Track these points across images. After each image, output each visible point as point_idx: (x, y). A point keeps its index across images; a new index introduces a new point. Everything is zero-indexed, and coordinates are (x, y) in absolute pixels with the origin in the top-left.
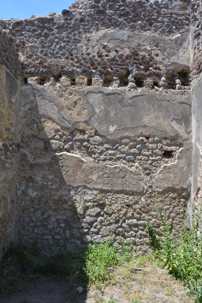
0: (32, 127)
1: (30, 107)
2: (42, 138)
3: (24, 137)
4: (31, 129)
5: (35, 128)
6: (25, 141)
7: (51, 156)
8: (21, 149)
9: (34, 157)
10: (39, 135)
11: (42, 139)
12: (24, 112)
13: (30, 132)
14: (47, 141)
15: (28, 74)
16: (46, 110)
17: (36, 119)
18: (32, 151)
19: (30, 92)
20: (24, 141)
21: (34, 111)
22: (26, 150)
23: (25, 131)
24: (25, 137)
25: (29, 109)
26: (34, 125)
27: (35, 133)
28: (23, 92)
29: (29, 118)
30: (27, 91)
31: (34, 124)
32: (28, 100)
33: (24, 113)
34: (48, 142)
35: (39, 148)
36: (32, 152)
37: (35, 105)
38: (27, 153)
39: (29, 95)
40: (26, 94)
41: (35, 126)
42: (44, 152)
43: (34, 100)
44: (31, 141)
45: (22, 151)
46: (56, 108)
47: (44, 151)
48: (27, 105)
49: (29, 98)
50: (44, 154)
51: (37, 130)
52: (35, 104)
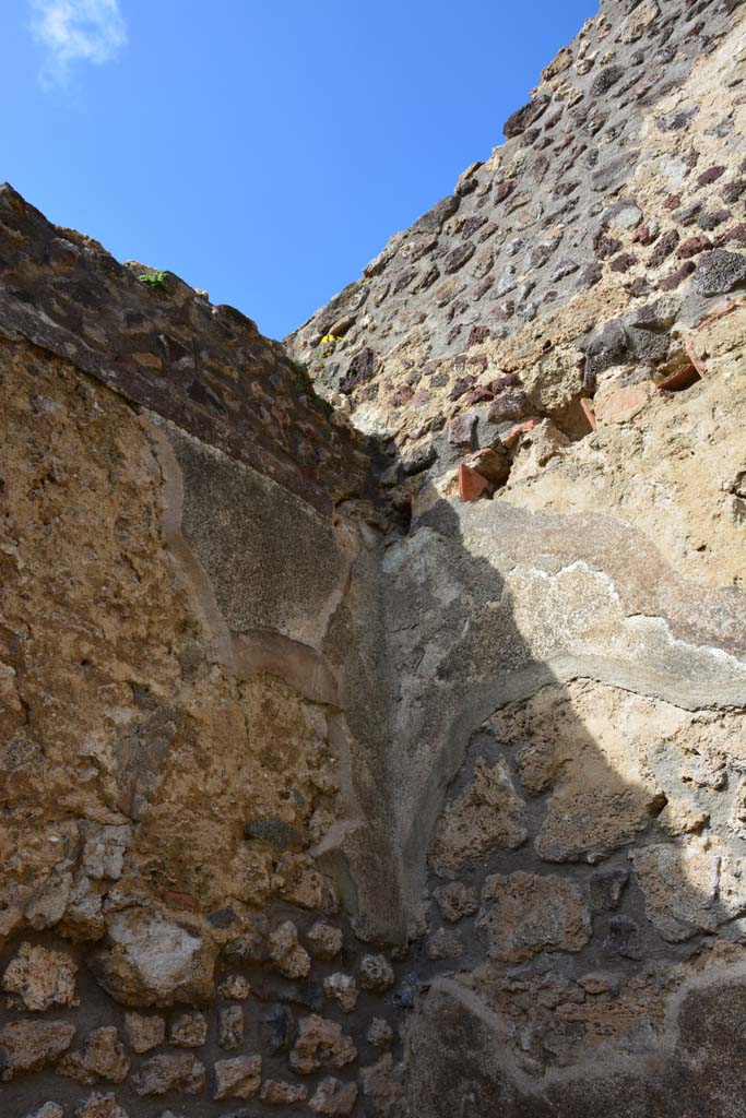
0: (479, 791)
1: (445, 654)
2: (563, 853)
3: (444, 881)
4: (478, 802)
5: (502, 789)
6: (455, 905)
7: (674, 1000)
8: (438, 983)
9: (536, 1036)
10: (537, 841)
11: (565, 862)
12: (418, 699)
13: (475, 832)
14: (607, 869)
15: (409, 480)
16: (548, 631)
17: (497, 722)
18: (513, 979)
19: (431, 560)
20: (446, 904)
21: (473, 667)
22: (469, 979)
23: (442, 831)
24: (452, 875)
25: (443, 673)
26: (489, 773)
27: (509, 825)
28: (398, 585)
29: (448, 726)
30: (417, 566)
31: (491, 764)
32: (429, 615)
33: (418, 704)
34: (617, 875)
35: (552, 948)
36: (513, 987)
37: (470, 630)
38: (477, 1005)
39: (428, 584)
40: (411, 585)
41: (503, 774)
42: (603, 978)
43: (463, 601)
44: (493, 900)
45: (445, 994)
46: (611, 588)
47: (609, 961)
48: (430, 648)
49: (432, 603)
50: (614, 994)
51: (522, 802)
52: (472, 624)
